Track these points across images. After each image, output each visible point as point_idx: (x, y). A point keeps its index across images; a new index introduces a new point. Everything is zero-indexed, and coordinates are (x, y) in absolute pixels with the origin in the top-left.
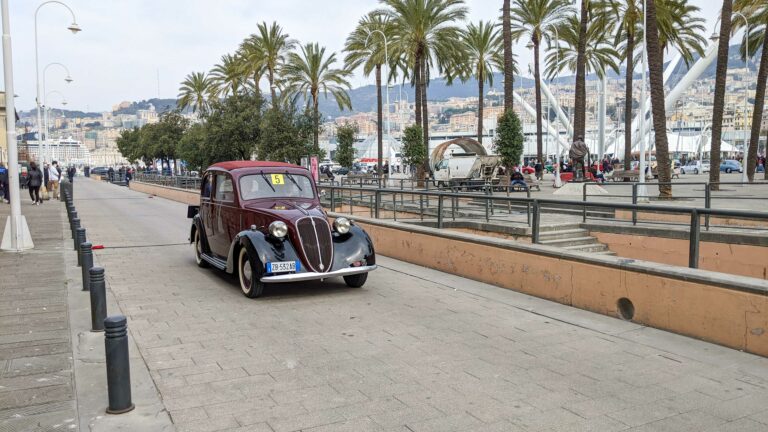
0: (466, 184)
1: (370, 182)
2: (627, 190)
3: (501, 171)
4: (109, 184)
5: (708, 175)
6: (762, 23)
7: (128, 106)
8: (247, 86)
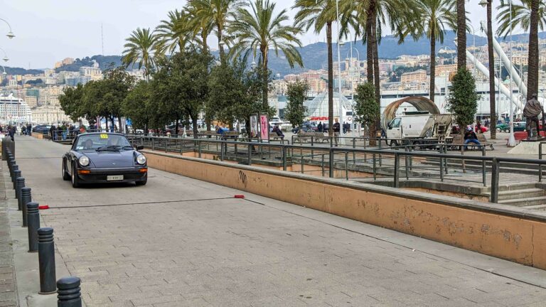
0: (419, 142)
1: (321, 140)
3: (454, 129)
7: (71, 63)
8: (195, 43)
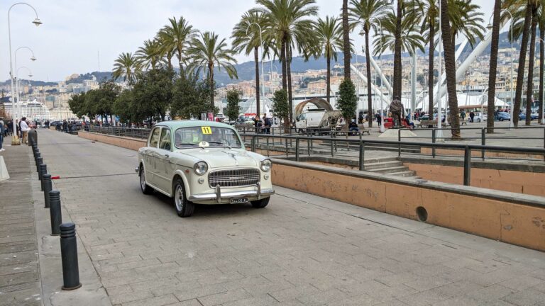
0: (318, 130)
1: (251, 130)
2: (429, 133)
4: (64, 134)
5: (486, 123)
6: (522, 17)
7: (77, 77)
8: (162, 62)
